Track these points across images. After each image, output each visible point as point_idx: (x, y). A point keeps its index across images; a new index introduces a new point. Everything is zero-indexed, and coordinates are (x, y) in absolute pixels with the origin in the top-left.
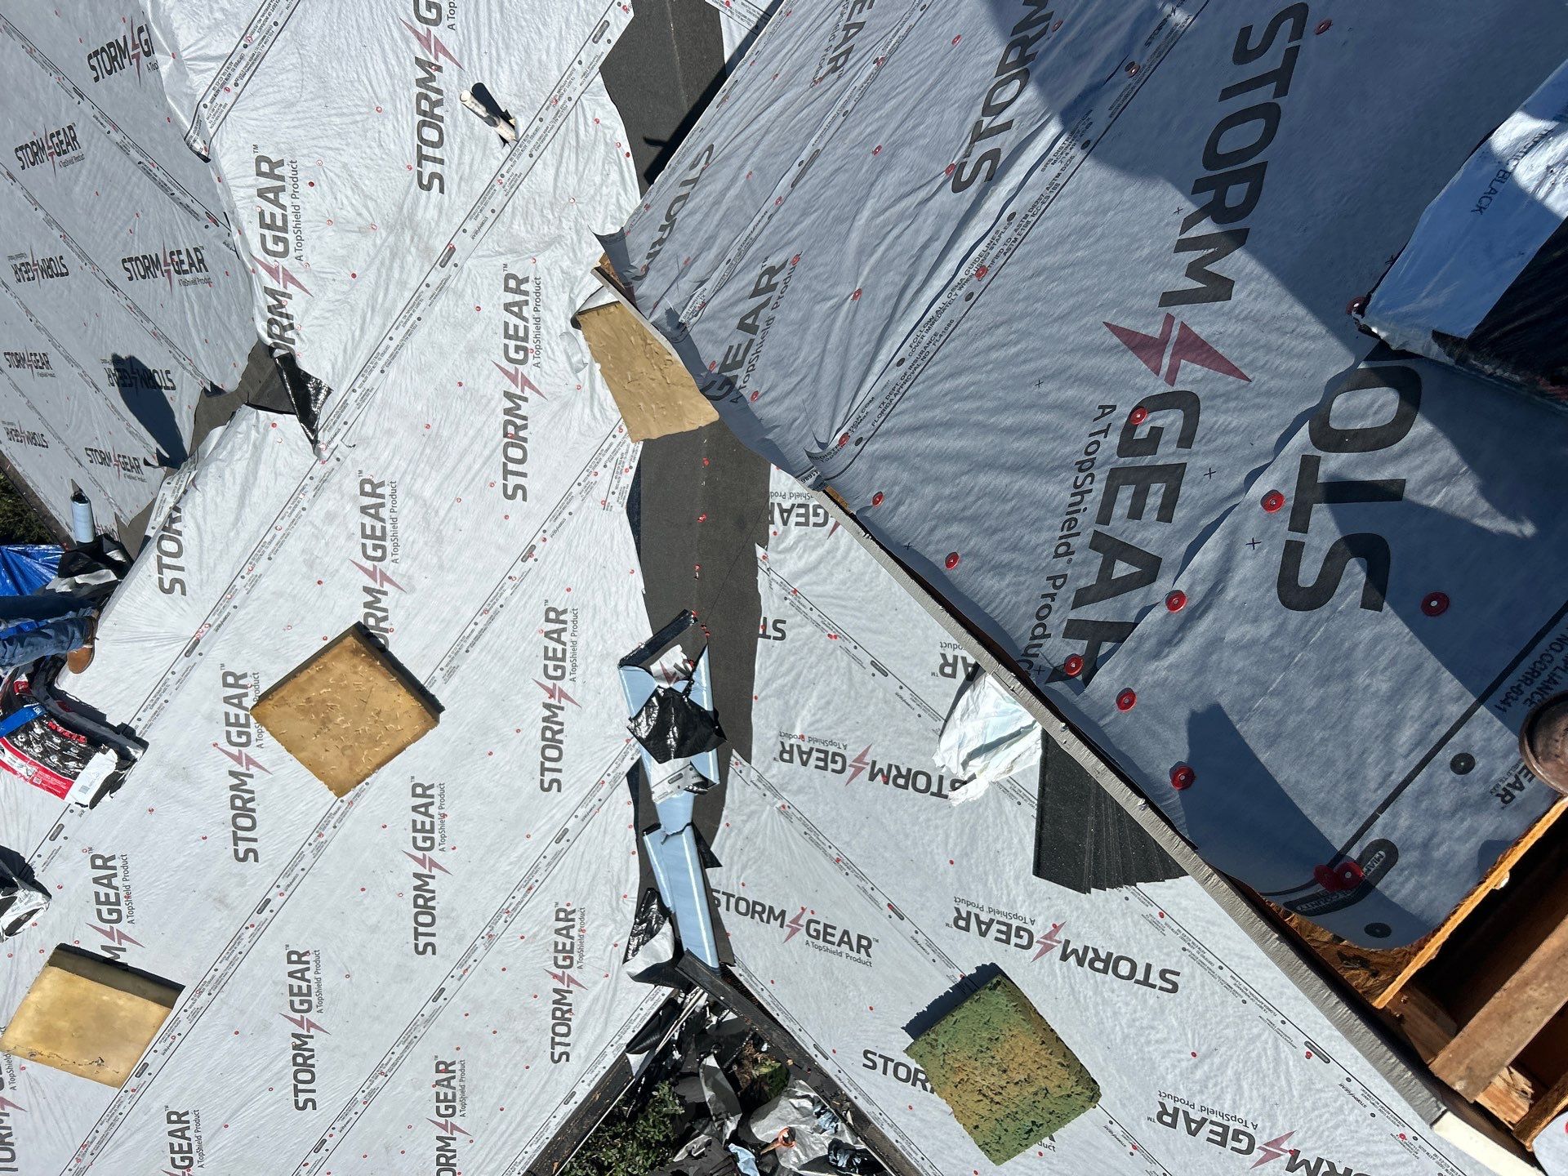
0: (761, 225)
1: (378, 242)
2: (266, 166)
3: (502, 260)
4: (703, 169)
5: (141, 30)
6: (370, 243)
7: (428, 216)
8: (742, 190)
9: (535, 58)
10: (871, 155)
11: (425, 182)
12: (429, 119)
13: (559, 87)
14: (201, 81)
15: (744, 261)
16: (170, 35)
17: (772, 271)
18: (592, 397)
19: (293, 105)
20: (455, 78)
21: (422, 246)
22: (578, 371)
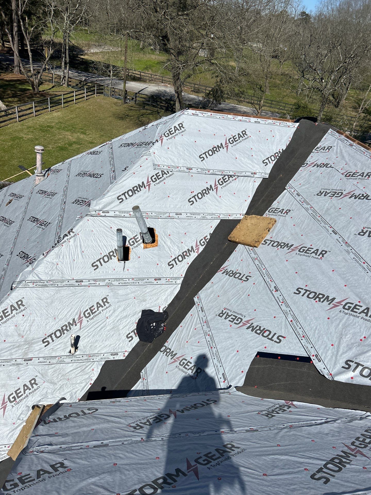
0: (77, 448)
1: (19, 341)
2: (20, 303)
3: (38, 374)
4: (89, 413)
5: (35, 259)
6: (18, 339)
7: (36, 348)
8: (87, 431)
9: (96, 344)
10: (112, 464)
11: (45, 341)
12: (62, 331)
13: (94, 355)
14: (31, 278)
15: (63, 452)
16: (37, 266)
17: (62, 465)
18: (13, 430)
19: (41, 300)
20: (76, 330)
21: (26, 352)
22: (19, 419)
